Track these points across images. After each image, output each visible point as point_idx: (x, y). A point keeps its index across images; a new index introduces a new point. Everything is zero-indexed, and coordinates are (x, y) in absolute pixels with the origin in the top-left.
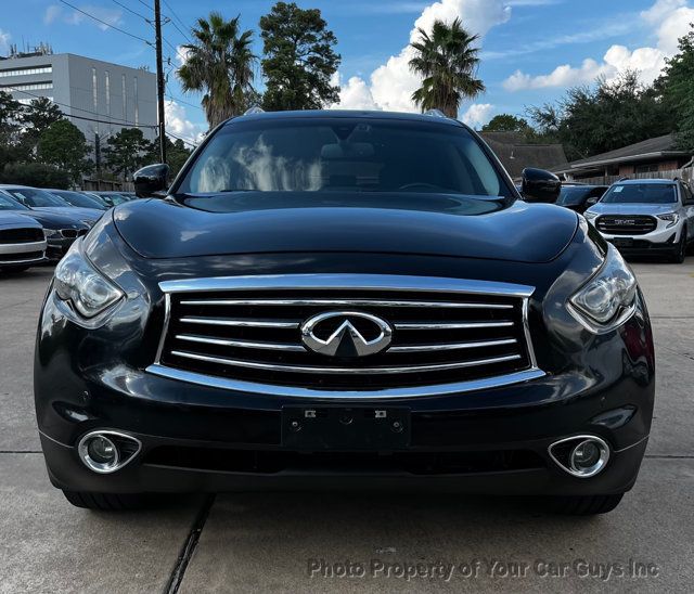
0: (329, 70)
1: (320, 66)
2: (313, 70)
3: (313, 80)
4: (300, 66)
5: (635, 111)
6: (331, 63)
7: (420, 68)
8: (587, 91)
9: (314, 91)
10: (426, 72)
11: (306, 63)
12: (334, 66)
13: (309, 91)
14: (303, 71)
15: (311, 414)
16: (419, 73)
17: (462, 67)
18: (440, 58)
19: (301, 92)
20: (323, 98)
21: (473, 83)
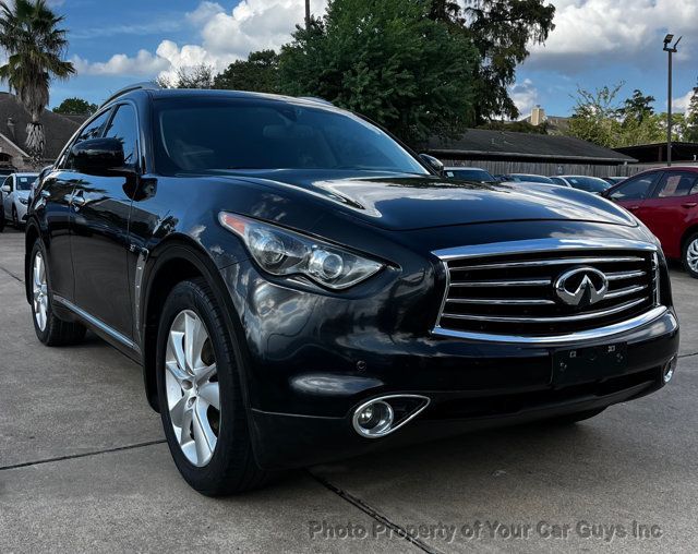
7: (4, 43)
10: (10, 48)
15: (573, 355)
16: (3, 48)
17: (51, 47)
18: (25, 34)
21: (63, 65)
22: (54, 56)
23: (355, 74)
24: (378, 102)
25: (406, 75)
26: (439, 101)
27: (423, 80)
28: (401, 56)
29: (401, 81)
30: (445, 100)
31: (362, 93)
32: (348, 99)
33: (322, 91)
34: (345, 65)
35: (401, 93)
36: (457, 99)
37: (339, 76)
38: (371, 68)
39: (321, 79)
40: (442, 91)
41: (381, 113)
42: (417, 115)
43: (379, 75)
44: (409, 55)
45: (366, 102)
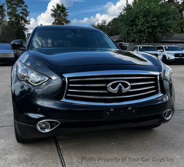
0: (27, 15)
1: (24, 14)
2: (22, 15)
3: (22, 18)
4: (18, 14)
5: (106, 30)
6: (27, 13)
7: (54, 16)
8: (95, 24)
9: (23, 21)
10: (55, 17)
11: (20, 13)
12: (28, 14)
13: (21, 21)
14: (19, 15)
15: (112, 110)
16: (53, 17)
17: (65, 17)
18: (58, 14)
19: (19, 21)
20: (25, 23)
21: (67, 21)
22: (65, 19)
23: (139, 19)
24: (146, 27)
25: (154, 19)
26: (165, 26)
27: (160, 20)
28: (154, 13)
29: (153, 21)
30: (167, 26)
31: (141, 25)
32: (137, 27)
33: (130, 25)
34: (137, 17)
35: (153, 24)
36: (171, 25)
37: (134, 20)
38: (144, 18)
39: (130, 21)
40: (166, 23)
41: (147, 30)
42: (158, 31)
43: (146, 19)
44: (156, 13)
45: (142, 27)
